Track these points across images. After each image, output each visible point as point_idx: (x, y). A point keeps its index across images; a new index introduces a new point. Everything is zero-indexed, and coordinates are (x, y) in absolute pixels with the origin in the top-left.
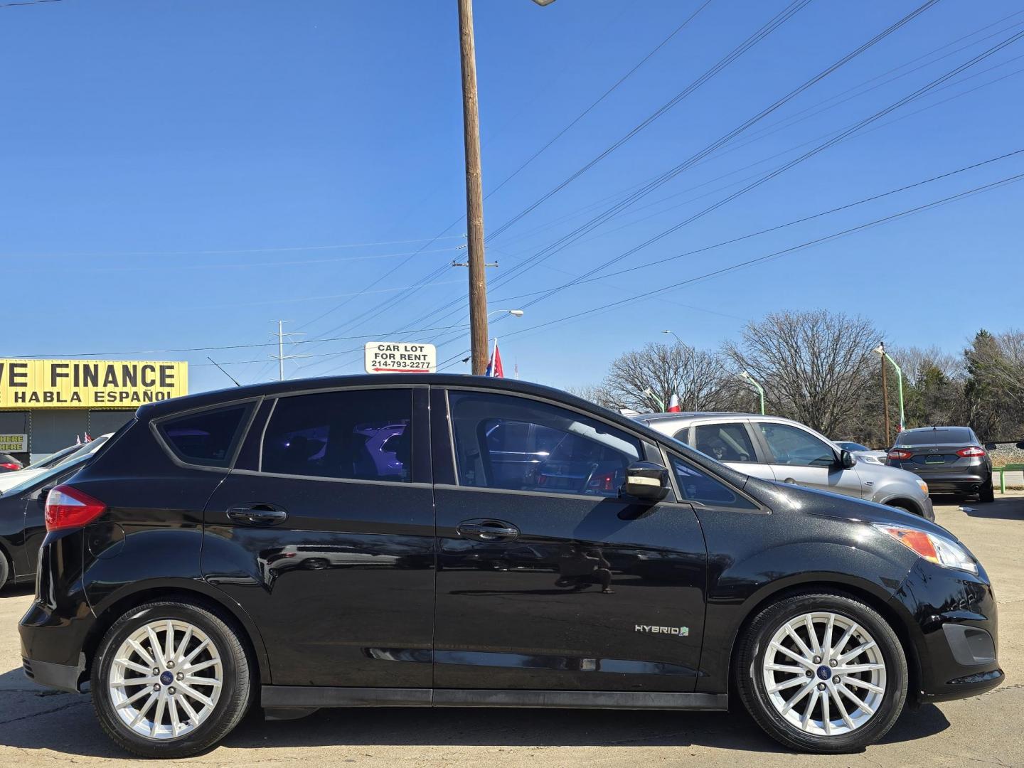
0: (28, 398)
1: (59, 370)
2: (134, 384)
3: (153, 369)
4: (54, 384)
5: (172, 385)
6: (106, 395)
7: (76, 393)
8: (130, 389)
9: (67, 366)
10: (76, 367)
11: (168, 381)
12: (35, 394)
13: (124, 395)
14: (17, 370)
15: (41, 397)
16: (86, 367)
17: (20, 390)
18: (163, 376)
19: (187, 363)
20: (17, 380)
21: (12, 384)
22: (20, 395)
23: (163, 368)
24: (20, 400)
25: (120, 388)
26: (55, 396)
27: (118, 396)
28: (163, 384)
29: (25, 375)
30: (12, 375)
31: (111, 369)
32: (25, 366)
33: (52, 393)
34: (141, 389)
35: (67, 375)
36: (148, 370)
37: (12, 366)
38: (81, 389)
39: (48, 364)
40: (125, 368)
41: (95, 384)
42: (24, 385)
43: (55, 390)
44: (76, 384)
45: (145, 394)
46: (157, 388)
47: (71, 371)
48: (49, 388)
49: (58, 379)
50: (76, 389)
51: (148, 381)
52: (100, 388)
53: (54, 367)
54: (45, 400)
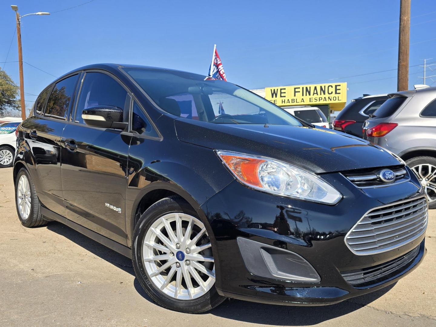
0: (286, 102)
1: (297, 90)
2: (324, 94)
3: (332, 87)
4: (295, 96)
5: (339, 93)
6: (313, 99)
7: (303, 99)
8: (323, 96)
9: (299, 88)
10: (303, 88)
11: (338, 91)
12: (288, 100)
13: (321, 99)
14: (283, 91)
15: (290, 101)
16: (307, 88)
17: (283, 98)
18: (336, 90)
19: (346, 83)
20: (283, 95)
21: (281, 96)
22: (283, 101)
23: (336, 86)
24: (283, 103)
25: (319, 96)
26: (295, 101)
27: (318, 99)
28: (336, 93)
29: (285, 93)
30: (281, 93)
31: (315, 88)
32: (285, 89)
33: (294, 99)
34: (327, 95)
35: (299, 92)
36: (330, 87)
37: (281, 89)
38: (304, 97)
39: (293, 87)
40: (321, 87)
41: (310, 95)
42: (285, 96)
43: (295, 98)
44: (303, 95)
45: (329, 98)
46: (334, 95)
47: (301, 90)
48: (293, 97)
49: (296, 93)
50: (303, 97)
51: (330, 92)
52: (312, 96)
53: (295, 89)
54: (292, 102)
